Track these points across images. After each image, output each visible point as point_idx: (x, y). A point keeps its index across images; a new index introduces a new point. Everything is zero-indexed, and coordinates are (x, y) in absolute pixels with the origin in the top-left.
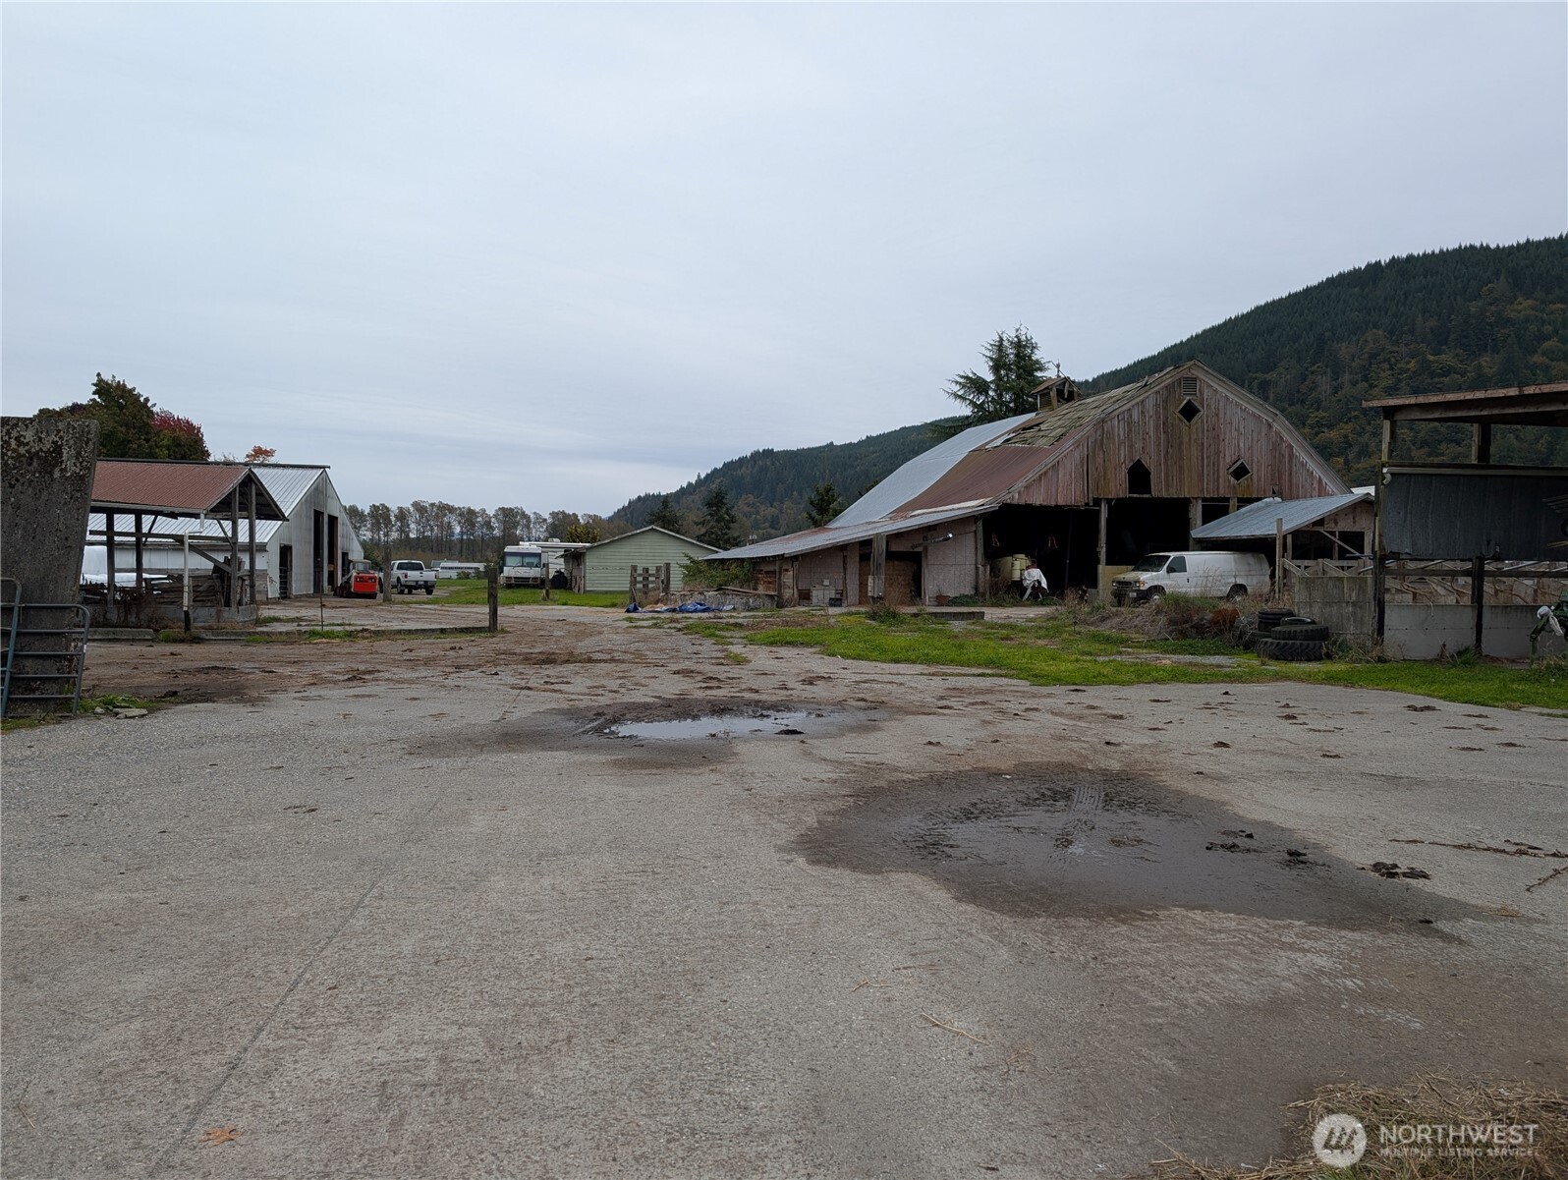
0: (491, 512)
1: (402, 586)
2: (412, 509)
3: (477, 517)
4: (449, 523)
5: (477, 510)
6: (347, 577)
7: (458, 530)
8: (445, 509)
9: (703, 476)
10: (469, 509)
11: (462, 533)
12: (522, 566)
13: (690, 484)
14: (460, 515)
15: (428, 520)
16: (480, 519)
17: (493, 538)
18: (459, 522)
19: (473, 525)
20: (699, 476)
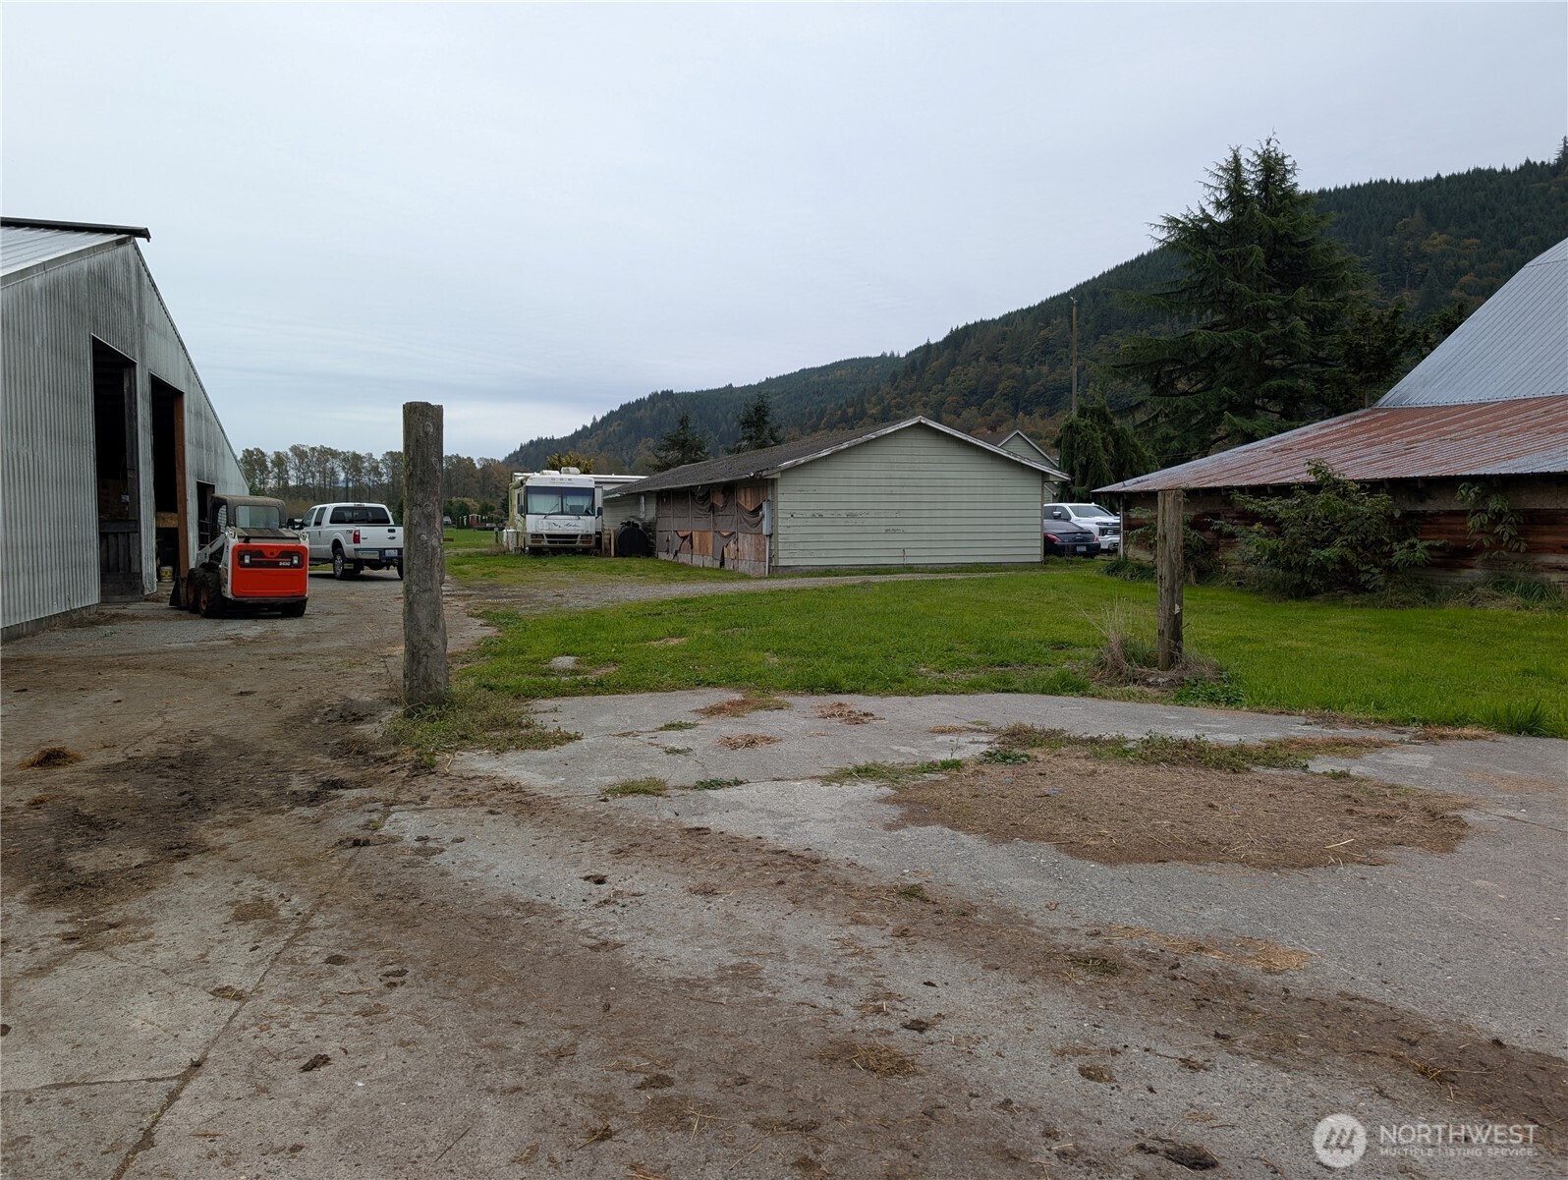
0: (378, 457)
1: (346, 560)
2: (290, 454)
3: (364, 462)
4: (333, 469)
5: (363, 455)
6: (209, 550)
7: (342, 476)
8: (327, 454)
9: (598, 419)
10: (354, 454)
11: (347, 480)
12: (562, 513)
13: (585, 427)
14: (344, 460)
15: (309, 466)
16: (366, 464)
17: (382, 484)
18: (344, 468)
19: (358, 470)
20: (594, 419)
